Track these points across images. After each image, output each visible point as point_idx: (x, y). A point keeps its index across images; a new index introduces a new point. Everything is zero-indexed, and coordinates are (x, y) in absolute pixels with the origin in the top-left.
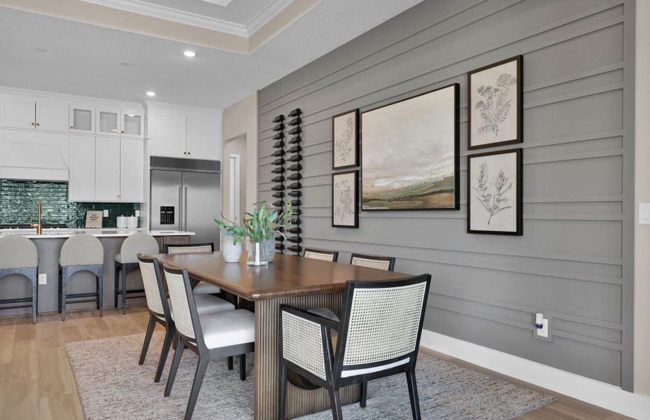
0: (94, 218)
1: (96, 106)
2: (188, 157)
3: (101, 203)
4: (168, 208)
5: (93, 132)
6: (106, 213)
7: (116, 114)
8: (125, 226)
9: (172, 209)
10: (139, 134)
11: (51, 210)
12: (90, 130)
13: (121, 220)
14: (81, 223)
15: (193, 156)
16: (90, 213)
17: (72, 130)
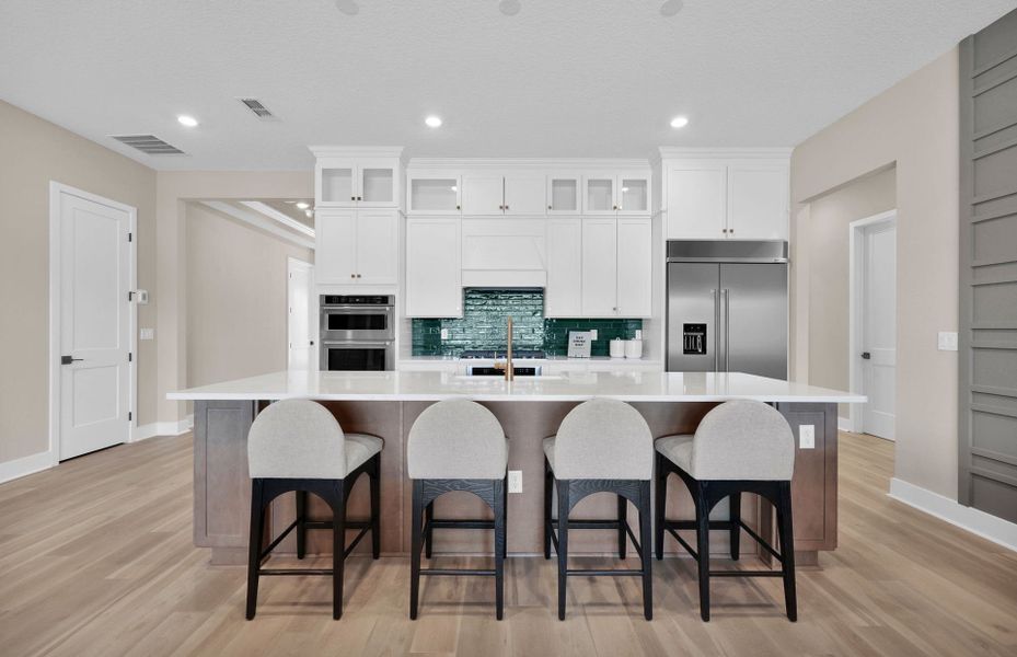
0: (580, 342)
1: (582, 171)
2: (730, 237)
3: (587, 320)
4: (695, 326)
5: (578, 212)
6: (593, 335)
7: (610, 181)
8: (623, 355)
9: (703, 328)
10: (644, 207)
11: (523, 331)
12: (575, 208)
13: (616, 345)
14: (562, 350)
15: (739, 236)
16: (573, 335)
17: (550, 212)
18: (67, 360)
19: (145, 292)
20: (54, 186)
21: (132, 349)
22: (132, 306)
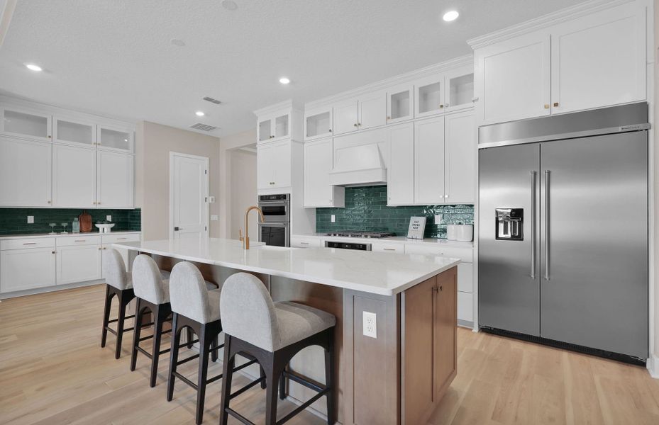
0: (416, 226)
2: (555, 111)
5: (411, 116)
7: (440, 84)
12: (409, 114)
16: (412, 220)
17: (389, 121)
18: (177, 229)
19: (213, 197)
20: (171, 154)
21: (207, 224)
22: (207, 204)
